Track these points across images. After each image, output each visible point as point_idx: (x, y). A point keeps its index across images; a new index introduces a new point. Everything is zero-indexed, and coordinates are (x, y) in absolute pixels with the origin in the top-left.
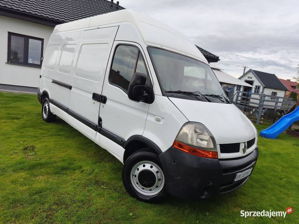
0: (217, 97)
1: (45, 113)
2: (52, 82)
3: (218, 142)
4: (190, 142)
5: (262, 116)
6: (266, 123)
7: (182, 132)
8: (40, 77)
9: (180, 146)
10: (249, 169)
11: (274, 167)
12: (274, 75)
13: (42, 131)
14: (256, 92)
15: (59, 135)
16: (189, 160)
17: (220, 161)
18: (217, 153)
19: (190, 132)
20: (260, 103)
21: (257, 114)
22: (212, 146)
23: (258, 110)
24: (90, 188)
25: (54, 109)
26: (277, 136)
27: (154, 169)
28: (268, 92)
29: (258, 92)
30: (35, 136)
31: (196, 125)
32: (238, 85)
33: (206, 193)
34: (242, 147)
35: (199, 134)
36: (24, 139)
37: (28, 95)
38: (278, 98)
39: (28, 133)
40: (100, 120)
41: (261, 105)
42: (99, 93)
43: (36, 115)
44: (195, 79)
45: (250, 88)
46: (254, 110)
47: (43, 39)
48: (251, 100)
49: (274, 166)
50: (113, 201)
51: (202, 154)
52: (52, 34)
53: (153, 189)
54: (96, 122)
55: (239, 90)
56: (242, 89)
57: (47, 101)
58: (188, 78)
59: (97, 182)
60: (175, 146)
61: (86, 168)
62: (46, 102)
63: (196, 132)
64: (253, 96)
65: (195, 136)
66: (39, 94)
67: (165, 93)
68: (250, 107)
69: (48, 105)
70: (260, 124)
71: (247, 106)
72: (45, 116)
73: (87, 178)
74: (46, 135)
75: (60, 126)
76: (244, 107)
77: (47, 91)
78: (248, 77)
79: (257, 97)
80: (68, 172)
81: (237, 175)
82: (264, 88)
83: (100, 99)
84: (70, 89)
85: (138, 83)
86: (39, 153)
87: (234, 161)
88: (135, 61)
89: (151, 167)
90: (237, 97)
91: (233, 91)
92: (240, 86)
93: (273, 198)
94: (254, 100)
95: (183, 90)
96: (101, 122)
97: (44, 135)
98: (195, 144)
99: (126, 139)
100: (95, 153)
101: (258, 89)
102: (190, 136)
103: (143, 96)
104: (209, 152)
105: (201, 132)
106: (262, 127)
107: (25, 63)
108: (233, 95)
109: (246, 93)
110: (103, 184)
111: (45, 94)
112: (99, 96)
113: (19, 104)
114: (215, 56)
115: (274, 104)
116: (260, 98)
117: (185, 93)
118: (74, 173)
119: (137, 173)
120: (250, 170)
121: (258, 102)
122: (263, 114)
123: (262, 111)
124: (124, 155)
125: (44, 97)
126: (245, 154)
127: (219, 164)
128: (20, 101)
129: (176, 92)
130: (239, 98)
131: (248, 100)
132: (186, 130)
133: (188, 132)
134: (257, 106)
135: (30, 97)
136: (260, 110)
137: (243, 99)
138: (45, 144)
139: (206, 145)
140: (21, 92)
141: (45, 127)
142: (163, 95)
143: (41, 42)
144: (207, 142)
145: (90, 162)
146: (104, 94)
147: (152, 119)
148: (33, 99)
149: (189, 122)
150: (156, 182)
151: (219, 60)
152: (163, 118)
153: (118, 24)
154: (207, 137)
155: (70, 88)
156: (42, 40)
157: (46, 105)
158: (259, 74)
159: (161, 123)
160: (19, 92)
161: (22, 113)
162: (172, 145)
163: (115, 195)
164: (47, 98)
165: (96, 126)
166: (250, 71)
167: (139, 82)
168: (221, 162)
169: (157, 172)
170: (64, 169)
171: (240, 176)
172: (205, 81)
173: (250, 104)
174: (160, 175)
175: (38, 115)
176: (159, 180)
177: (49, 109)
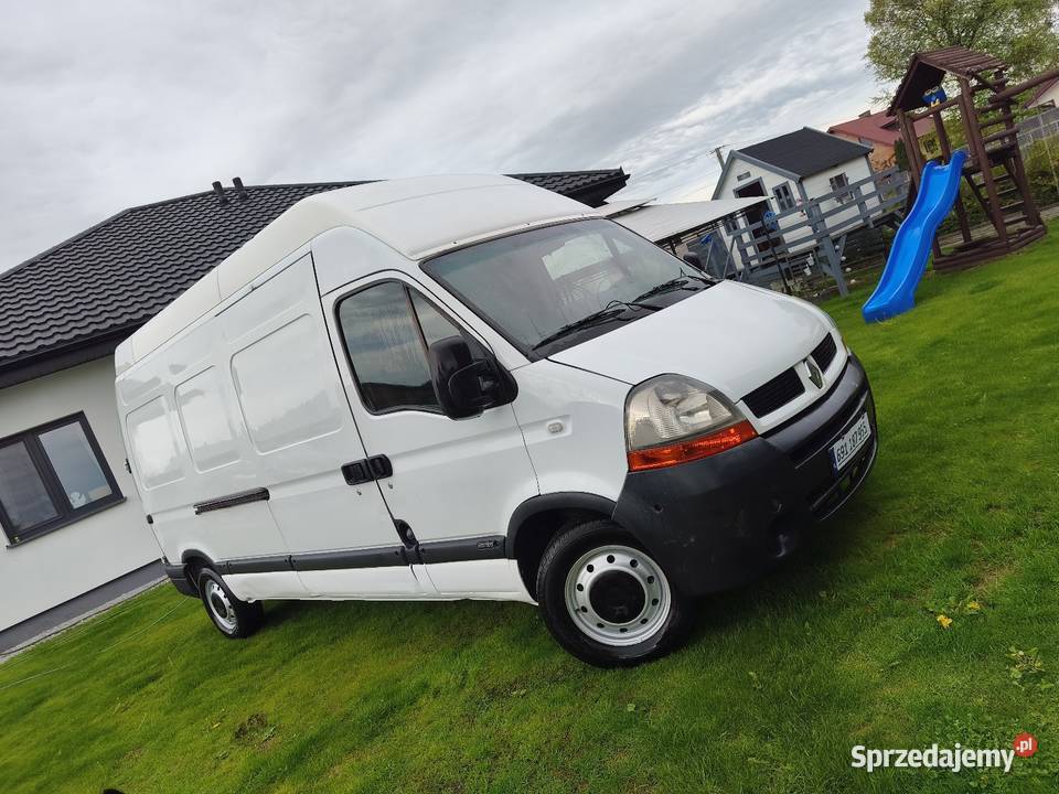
0: (672, 285)
1: (224, 616)
2: (197, 513)
3: (735, 394)
4: (665, 436)
5: (843, 265)
6: (869, 275)
7: (632, 423)
8: (150, 521)
9: (647, 459)
10: (860, 421)
11: (941, 384)
12: (806, 130)
13: (251, 668)
14: (787, 206)
15: (304, 649)
16: (691, 479)
17: (767, 440)
18: (747, 421)
19: (653, 409)
20: (815, 231)
21: (826, 269)
22: (726, 414)
23: (821, 254)
24: (485, 716)
25: (245, 587)
26: (915, 297)
27: (622, 562)
28: (818, 186)
29: (791, 203)
30: (241, 691)
31: (656, 385)
32: (724, 218)
33: (782, 538)
34: (804, 373)
35: (678, 403)
36: (216, 714)
37: (127, 603)
38: (858, 185)
39: (216, 694)
40: (402, 528)
41: (821, 235)
42: (359, 456)
43: (198, 641)
44: (588, 272)
45: (764, 206)
46: (810, 260)
47: (82, 413)
48: (788, 237)
49: (941, 379)
50: (567, 708)
51: (715, 446)
52: (117, 380)
53: (650, 615)
54: (395, 540)
55: (735, 228)
56: (741, 222)
57: (211, 578)
58: (567, 281)
59: (493, 694)
60: (636, 467)
61: (443, 680)
62: (210, 581)
63: (665, 402)
64: (783, 223)
65: (668, 411)
66: (173, 574)
67: (534, 353)
68: (795, 257)
69: (223, 587)
70: (851, 289)
71: (783, 260)
72: (228, 625)
73: (462, 697)
74: (269, 670)
75: (289, 627)
76: (775, 269)
77: (194, 548)
78: (740, 178)
79: (796, 217)
80: (399, 716)
81: (835, 451)
82: (800, 182)
83: (371, 470)
84: (264, 499)
85: (452, 369)
86: (285, 722)
87: (806, 420)
88: (410, 320)
89: (611, 559)
90: (743, 251)
91: (721, 240)
92: (732, 216)
93: (972, 461)
94: (795, 231)
95: (572, 321)
96: (408, 533)
97: (263, 674)
98: (681, 433)
99: (503, 531)
100: (437, 633)
101: (786, 193)
102: (658, 422)
103: (484, 393)
104: (726, 432)
105: (678, 396)
106: (862, 297)
107: (66, 515)
108: (726, 253)
109: (758, 225)
110: (512, 686)
111: (194, 560)
112: (363, 465)
113: (124, 641)
114: (607, 172)
115: (854, 211)
116: (806, 218)
117: (581, 325)
118: (419, 709)
119: (583, 598)
120: (864, 421)
121: (807, 231)
122: (844, 258)
123: (836, 251)
124: (522, 576)
125: (195, 572)
126: (824, 387)
127: (770, 447)
128: (118, 633)
129: (559, 334)
130: (751, 251)
131: (778, 242)
132: (638, 413)
133: (647, 415)
134: (814, 242)
135: (141, 605)
136: (828, 250)
137: (762, 247)
138: (285, 691)
139: (710, 418)
140: (101, 608)
141: (247, 653)
142: (533, 360)
143: (77, 426)
144: (707, 412)
145: (439, 659)
146: (373, 453)
147: (539, 436)
148: (150, 606)
149: (635, 386)
150: (646, 592)
151: (628, 176)
152: (565, 417)
153: (305, 249)
154: (700, 399)
155: (263, 495)
156: (79, 417)
157: (215, 589)
158: (763, 153)
159: (568, 431)
160: (96, 610)
161: (152, 658)
163: (561, 690)
164: (205, 570)
165: (399, 551)
166: (733, 157)
167: (451, 363)
168: (771, 440)
169: (633, 564)
170: (383, 715)
171: (845, 449)
172: (617, 262)
173: (792, 250)
174: (645, 567)
175: (202, 634)
176: (650, 580)
177: (229, 594)
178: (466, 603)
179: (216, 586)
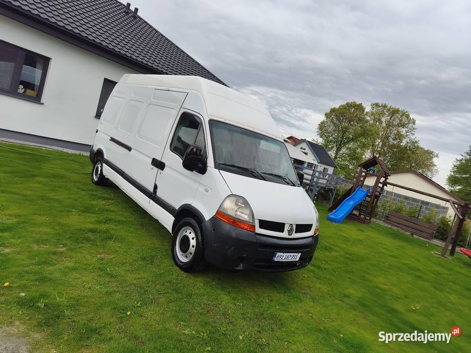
1: (96, 175)
2: (110, 140)
3: (258, 217)
8: (97, 132)
9: (221, 216)
10: (297, 254)
17: (257, 235)
18: (255, 227)
22: (251, 220)
23: (312, 188)
25: (108, 172)
27: (191, 236)
31: (238, 198)
34: (287, 228)
40: (156, 187)
42: (159, 159)
54: (151, 189)
57: (100, 161)
60: (217, 216)
63: (237, 205)
66: (91, 153)
67: (218, 166)
69: (102, 167)
72: (95, 179)
77: (102, 149)
78: (301, 148)
81: (278, 255)
82: (319, 163)
83: (159, 165)
87: (275, 239)
96: (156, 190)
98: (234, 215)
99: (177, 208)
103: (197, 167)
111: (100, 153)
112: (158, 161)
120: (299, 255)
122: (317, 193)
123: (316, 190)
124: (173, 224)
125: (97, 156)
126: (291, 236)
142: (215, 168)
144: (247, 216)
146: (163, 161)
147: (202, 189)
149: (233, 194)
152: (211, 189)
153: (187, 91)
155: (129, 149)
157: (99, 166)
159: (209, 193)
162: (215, 214)
164: (100, 158)
165: (150, 193)
168: (258, 237)
169: (193, 239)
171: (281, 257)
173: (304, 180)
177: (101, 170)
178: (157, 221)
179: (100, 165)
